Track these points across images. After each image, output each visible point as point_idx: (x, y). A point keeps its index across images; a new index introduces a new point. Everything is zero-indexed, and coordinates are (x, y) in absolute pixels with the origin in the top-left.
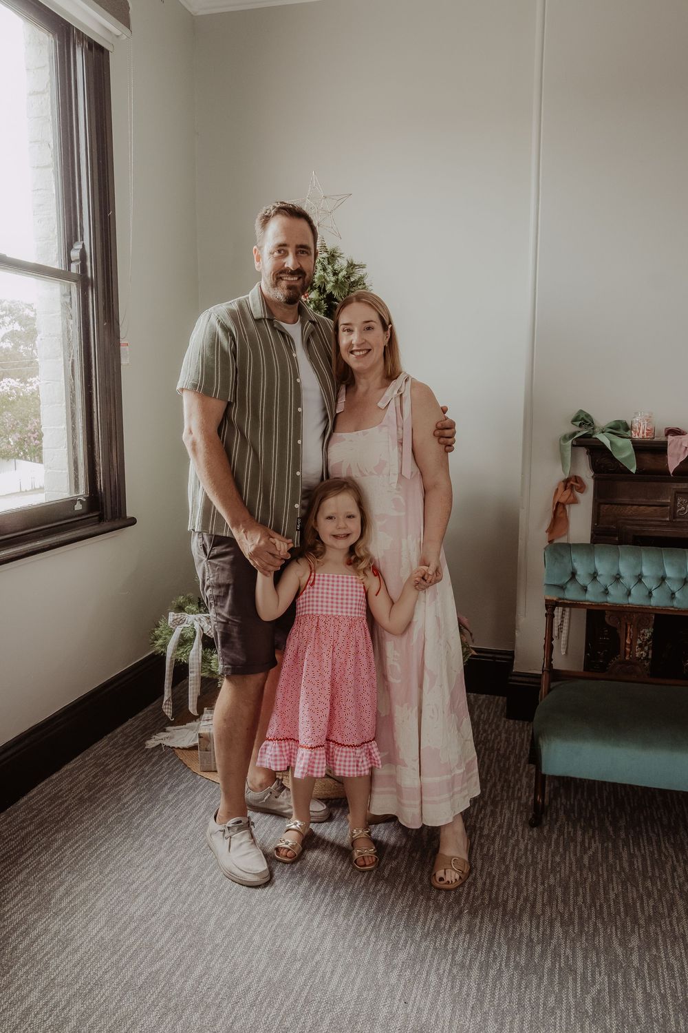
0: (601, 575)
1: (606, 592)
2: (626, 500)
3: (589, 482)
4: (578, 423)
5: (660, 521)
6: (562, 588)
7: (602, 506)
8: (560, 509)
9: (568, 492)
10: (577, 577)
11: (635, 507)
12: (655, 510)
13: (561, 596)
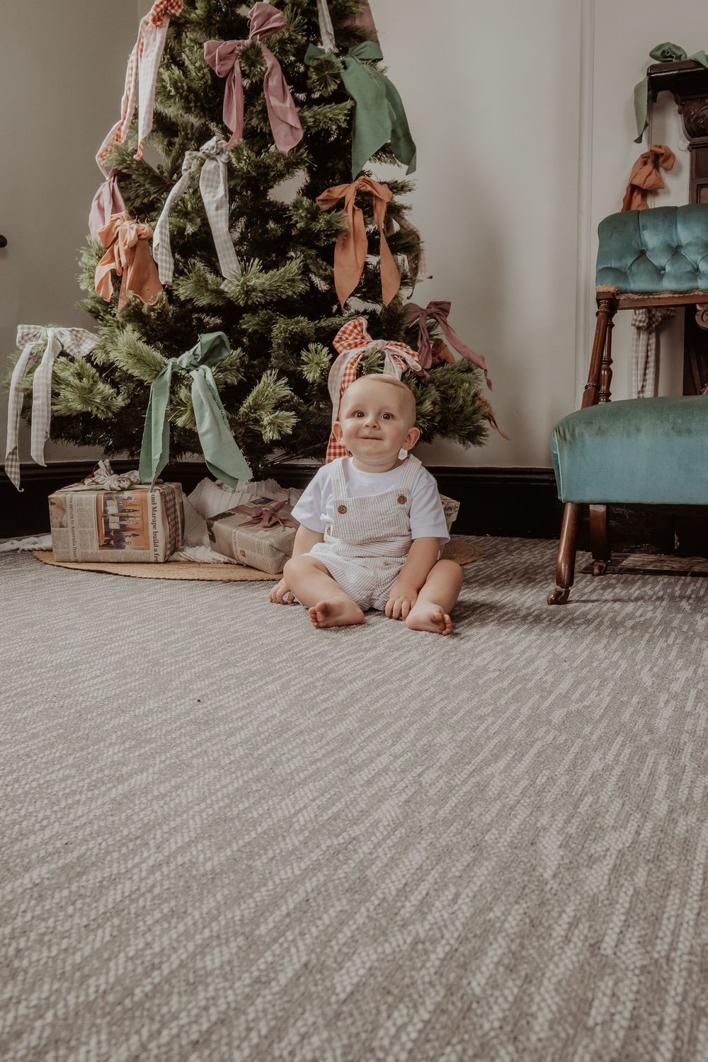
0: (688, 244)
1: (695, 272)
3: (683, 156)
6: (623, 272)
7: (703, 190)
9: (649, 168)
10: (647, 254)
13: (622, 285)
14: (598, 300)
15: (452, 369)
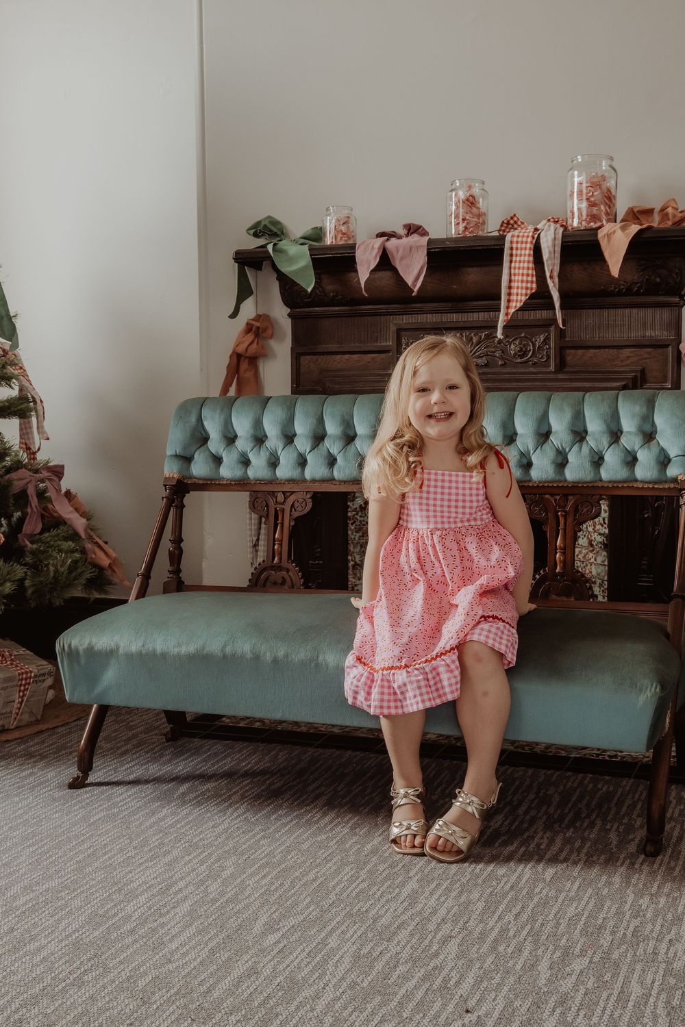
0: (240, 435)
1: (246, 462)
2: (333, 347)
3: (285, 324)
4: (252, 232)
5: (380, 375)
6: (187, 459)
7: (303, 358)
8: (244, 365)
9: (250, 337)
10: (209, 443)
11: (347, 356)
12: (373, 359)
13: (186, 472)
14: (165, 486)
15: (57, 535)
